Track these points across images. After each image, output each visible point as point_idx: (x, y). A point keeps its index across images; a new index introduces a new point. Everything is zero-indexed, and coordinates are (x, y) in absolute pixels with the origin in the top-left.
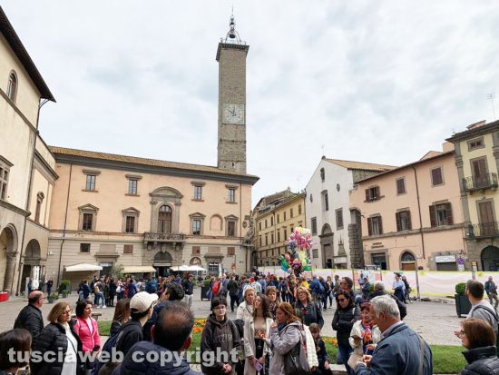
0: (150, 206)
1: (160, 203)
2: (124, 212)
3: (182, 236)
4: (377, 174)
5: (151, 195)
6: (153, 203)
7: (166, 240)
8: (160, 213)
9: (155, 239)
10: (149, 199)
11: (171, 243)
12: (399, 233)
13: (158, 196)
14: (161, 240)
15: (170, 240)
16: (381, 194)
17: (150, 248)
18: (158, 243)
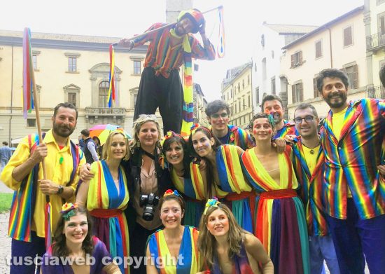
0: (90, 82)
1: (99, 79)
2: (65, 88)
3: (123, 110)
4: (301, 37)
5: (90, 71)
6: (93, 79)
7: (106, 114)
8: (100, 88)
9: (96, 114)
10: (89, 75)
11: (112, 117)
12: (316, 100)
13: (97, 72)
14: (101, 114)
15: (110, 114)
16: (304, 60)
17: (92, 121)
18: (99, 117)
